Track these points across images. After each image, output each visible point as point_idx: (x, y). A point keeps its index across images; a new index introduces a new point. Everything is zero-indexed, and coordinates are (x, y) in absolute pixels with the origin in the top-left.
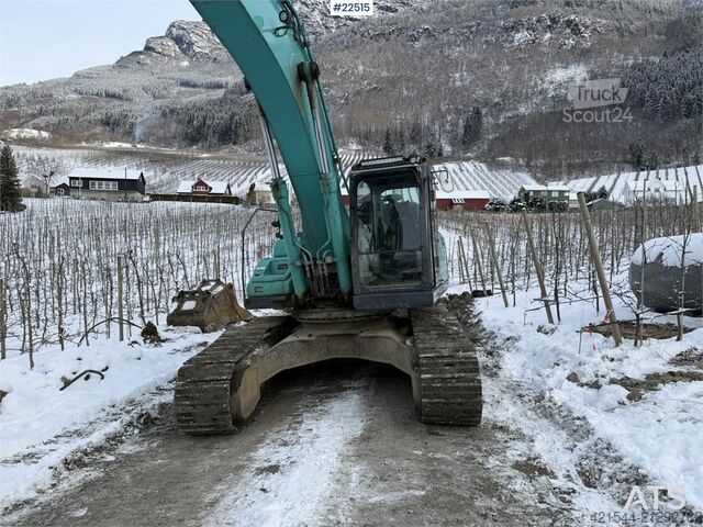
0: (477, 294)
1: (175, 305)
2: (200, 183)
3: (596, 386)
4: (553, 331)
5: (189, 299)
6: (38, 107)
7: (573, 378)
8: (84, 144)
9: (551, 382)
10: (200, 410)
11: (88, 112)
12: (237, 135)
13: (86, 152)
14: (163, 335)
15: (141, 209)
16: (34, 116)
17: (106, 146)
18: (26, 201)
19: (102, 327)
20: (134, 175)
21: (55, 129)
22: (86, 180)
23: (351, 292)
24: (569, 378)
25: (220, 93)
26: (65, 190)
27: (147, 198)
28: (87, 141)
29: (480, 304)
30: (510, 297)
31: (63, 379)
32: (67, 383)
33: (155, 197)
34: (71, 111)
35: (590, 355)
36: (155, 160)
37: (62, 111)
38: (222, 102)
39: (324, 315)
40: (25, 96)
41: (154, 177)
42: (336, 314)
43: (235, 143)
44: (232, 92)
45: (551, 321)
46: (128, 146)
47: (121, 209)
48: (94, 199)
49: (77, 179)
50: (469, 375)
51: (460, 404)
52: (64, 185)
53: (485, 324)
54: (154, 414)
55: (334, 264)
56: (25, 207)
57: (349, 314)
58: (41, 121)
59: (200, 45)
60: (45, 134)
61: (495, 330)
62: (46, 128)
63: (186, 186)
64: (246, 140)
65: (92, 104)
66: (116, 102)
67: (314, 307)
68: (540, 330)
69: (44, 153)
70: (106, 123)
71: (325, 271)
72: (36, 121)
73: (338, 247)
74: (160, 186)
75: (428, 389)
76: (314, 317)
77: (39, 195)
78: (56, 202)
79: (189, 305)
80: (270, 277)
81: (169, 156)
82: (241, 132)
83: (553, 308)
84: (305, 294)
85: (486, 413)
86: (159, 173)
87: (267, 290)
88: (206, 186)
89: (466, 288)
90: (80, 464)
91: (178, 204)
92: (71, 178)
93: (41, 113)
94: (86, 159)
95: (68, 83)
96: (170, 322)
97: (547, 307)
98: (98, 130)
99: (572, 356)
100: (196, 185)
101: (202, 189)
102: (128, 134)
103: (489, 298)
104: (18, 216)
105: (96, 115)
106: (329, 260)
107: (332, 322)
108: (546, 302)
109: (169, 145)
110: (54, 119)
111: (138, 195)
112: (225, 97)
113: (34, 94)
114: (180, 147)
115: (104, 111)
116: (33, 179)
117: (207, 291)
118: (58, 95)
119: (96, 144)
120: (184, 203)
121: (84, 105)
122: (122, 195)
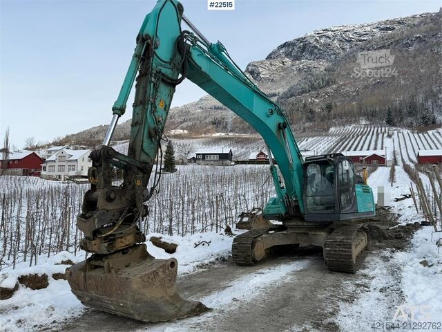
1: (239, 219)
2: (261, 153)
5: (246, 217)
6: (183, 118)
8: (203, 135)
10: (240, 254)
11: (206, 118)
13: (204, 139)
14: (233, 232)
15: (230, 169)
16: (181, 123)
17: (214, 135)
18: (177, 167)
19: (209, 228)
20: (227, 151)
21: (190, 129)
22: (204, 155)
23: (304, 213)
24: (421, 263)
26: (194, 160)
27: (233, 163)
28: (205, 133)
31: (195, 244)
32: (197, 246)
33: (237, 163)
34: (198, 119)
36: (238, 141)
37: (194, 119)
40: (177, 113)
41: (237, 151)
42: (300, 223)
44: (282, 98)
46: (223, 134)
47: (220, 170)
48: (207, 165)
49: (200, 154)
50: (347, 250)
51: (343, 261)
52: (194, 158)
54: (226, 258)
55: (296, 201)
56: (177, 170)
58: (184, 125)
59: (264, 73)
60: (186, 132)
62: (186, 129)
63: (253, 156)
65: (208, 114)
66: (219, 111)
67: (290, 220)
68: (437, 243)
69: (185, 141)
70: (214, 123)
71: (293, 204)
72: (183, 125)
74: (240, 156)
76: (290, 224)
77: (183, 163)
78: (190, 167)
79: (245, 219)
80: (274, 206)
81: (245, 138)
84: (285, 214)
86: (240, 149)
87: (272, 212)
88: (265, 155)
90: (201, 267)
91: (249, 166)
92: (197, 154)
93: (185, 121)
94: (204, 143)
95: (197, 104)
96: (237, 227)
98: (210, 127)
99: (433, 254)
100: (259, 154)
101: (262, 157)
102: (225, 129)
104: (174, 175)
105: (209, 120)
106: (294, 199)
107: (299, 227)
109: (245, 132)
110: (190, 123)
111: (228, 161)
113: (181, 111)
114: (251, 133)
115: (213, 117)
116: (180, 155)
117: (254, 214)
118: (192, 110)
119: (209, 135)
120: (252, 165)
121: (204, 115)
122: (221, 162)
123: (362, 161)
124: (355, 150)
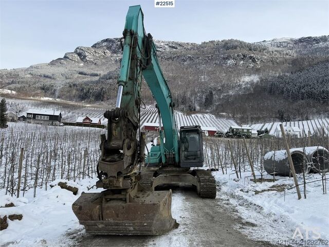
0: (213, 170)
2: (87, 118)
3: (247, 192)
4: (238, 180)
6: (11, 80)
7: (241, 190)
8: (32, 98)
9: (235, 191)
11: (35, 83)
12: (103, 97)
13: (33, 101)
15: (61, 129)
16: (9, 84)
17: (42, 99)
18: (9, 123)
20: (57, 113)
21: (18, 90)
22: (35, 115)
23: (179, 162)
25: (97, 78)
26: (24, 118)
27: (62, 124)
28: (33, 96)
29: (214, 174)
30: (225, 172)
31: (88, 187)
32: (89, 189)
33: (66, 124)
34: (27, 83)
35: (248, 185)
36: (65, 106)
37: (22, 82)
38: (97, 82)
39: (171, 169)
40: (6, 75)
41: (65, 114)
42: (174, 169)
43: (102, 101)
44: (102, 78)
45: (238, 177)
46: (51, 99)
47: (51, 129)
48: (38, 124)
49: (31, 114)
50: (213, 184)
52: (23, 116)
53: (216, 179)
56: (7, 126)
57: (178, 169)
58: (12, 86)
59: (89, 57)
60: (14, 92)
61: (220, 181)
62: (14, 90)
63: (80, 120)
64: (108, 99)
65: (37, 80)
66: (48, 80)
67: (167, 167)
68: (234, 180)
70: (43, 89)
71: (172, 156)
72: (10, 86)
73: (176, 149)
74: (67, 119)
75: (202, 187)
76: (167, 169)
77: (13, 120)
78: (21, 124)
80: (152, 158)
81: (71, 105)
82: (105, 96)
83: (239, 174)
85: (217, 197)
86: (67, 113)
88: (90, 120)
89: (208, 168)
91: (77, 127)
92: (28, 114)
93: (13, 82)
94: (33, 105)
95: (27, 70)
97: (237, 173)
98: (39, 91)
99: (242, 186)
100: (85, 119)
101: (88, 121)
102: (53, 94)
103: (217, 172)
104: (6, 129)
105: (37, 85)
106: (174, 153)
107: (173, 171)
108: (236, 171)
109: (71, 100)
110: (19, 86)
111: (58, 123)
112: (99, 80)
113: (10, 74)
114: (76, 101)
115: (42, 83)
116: (11, 113)
118: (22, 75)
119: (37, 98)
120: (79, 127)
121: (33, 80)
122: (51, 122)
123: (156, 130)
124: (151, 122)
